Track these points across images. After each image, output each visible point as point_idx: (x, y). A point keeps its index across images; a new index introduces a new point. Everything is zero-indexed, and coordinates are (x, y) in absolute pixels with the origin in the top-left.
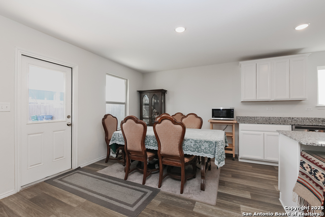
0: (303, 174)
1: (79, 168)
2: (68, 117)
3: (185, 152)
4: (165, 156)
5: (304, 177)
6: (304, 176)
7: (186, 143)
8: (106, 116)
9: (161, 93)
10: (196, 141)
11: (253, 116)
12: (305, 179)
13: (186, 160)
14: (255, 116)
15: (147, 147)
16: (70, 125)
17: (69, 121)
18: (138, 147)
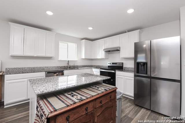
6: (38, 117)
11: (22, 67)
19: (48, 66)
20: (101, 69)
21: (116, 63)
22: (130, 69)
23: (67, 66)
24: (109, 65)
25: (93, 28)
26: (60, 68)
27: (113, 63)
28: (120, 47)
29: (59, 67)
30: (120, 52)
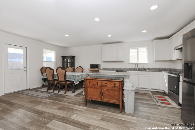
1: (30, 89)
2: (25, 68)
3: (67, 80)
4: (60, 81)
7: (67, 76)
8: (43, 67)
9: (73, 58)
10: (70, 76)
13: (68, 83)
15: (55, 79)
16: (26, 71)
17: (25, 69)
18: (51, 79)
20: (168, 72)
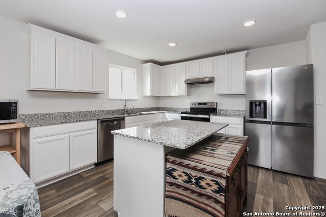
0: (172, 184)
5: (174, 189)
6: (174, 187)
11: (48, 113)
12: (175, 191)
14: (50, 112)
19: (92, 110)
20: (182, 113)
21: (205, 104)
22: (228, 112)
23: (121, 110)
24: (193, 106)
25: (176, 44)
26: (112, 113)
27: (199, 104)
28: (214, 78)
29: (110, 110)
30: (214, 85)
